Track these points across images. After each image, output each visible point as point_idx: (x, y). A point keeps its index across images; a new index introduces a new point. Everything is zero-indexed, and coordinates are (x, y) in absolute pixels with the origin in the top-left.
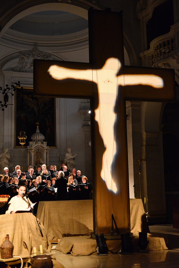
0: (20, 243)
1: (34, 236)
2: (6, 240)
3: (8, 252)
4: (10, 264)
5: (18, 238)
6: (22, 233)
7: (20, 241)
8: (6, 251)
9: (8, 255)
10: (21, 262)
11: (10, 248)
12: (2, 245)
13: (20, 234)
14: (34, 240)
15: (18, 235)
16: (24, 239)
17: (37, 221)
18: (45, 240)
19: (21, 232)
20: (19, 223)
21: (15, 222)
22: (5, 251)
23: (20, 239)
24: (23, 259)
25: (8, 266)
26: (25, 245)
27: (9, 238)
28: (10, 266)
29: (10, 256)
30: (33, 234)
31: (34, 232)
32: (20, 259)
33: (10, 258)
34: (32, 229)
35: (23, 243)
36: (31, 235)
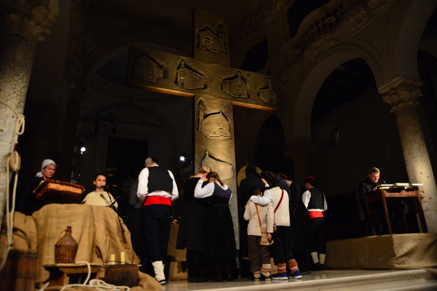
0: (91, 248)
1: (113, 240)
2: (66, 234)
3: (67, 253)
4: (69, 273)
5: (89, 240)
6: (95, 233)
7: (91, 245)
8: (64, 250)
9: (67, 258)
10: (88, 271)
11: (70, 246)
12: (58, 242)
13: (92, 235)
14: (112, 247)
15: (89, 236)
16: (97, 241)
17: (120, 220)
18: (129, 249)
19: (94, 231)
20: (92, 219)
21: (85, 216)
22: (62, 251)
23: (91, 242)
24: (92, 266)
25: (65, 275)
26: (98, 252)
27: (71, 232)
28: (68, 275)
29: (70, 260)
30: (112, 237)
31: (114, 234)
32: (86, 266)
33: (69, 262)
34: (110, 229)
35: (95, 249)
36: (109, 238)
